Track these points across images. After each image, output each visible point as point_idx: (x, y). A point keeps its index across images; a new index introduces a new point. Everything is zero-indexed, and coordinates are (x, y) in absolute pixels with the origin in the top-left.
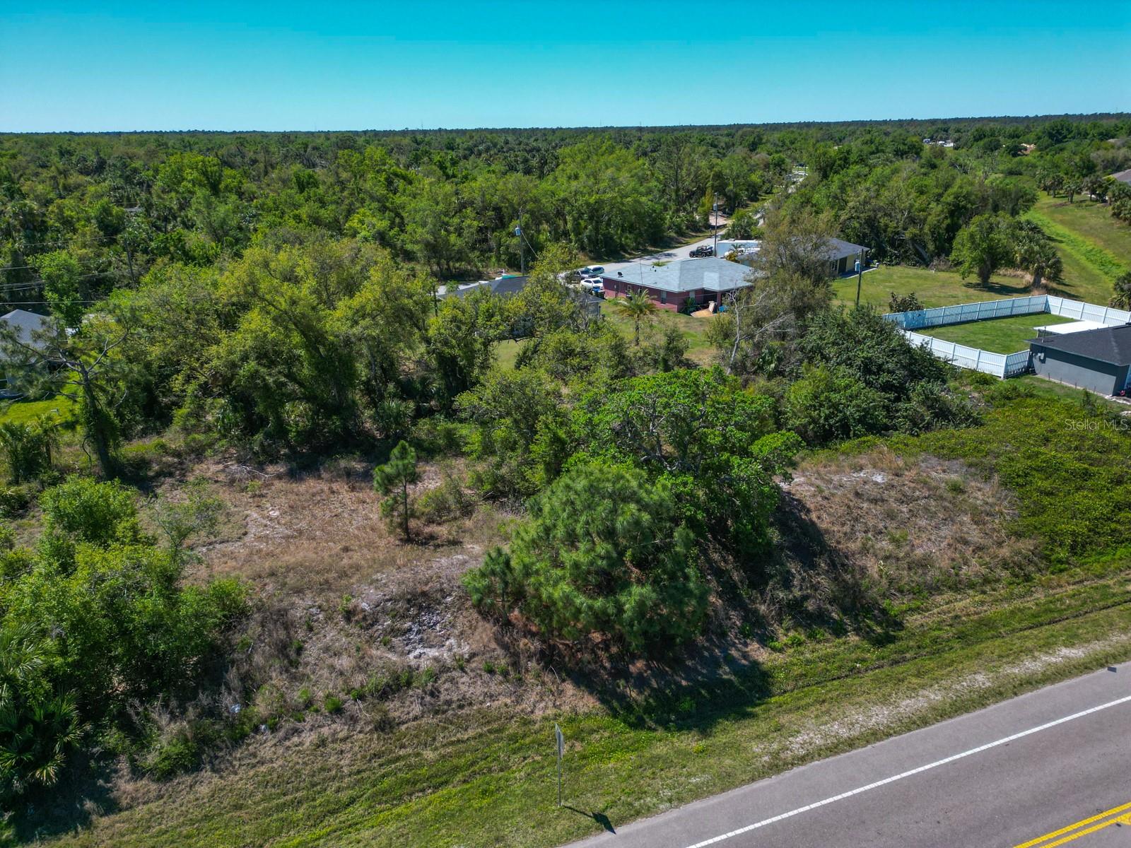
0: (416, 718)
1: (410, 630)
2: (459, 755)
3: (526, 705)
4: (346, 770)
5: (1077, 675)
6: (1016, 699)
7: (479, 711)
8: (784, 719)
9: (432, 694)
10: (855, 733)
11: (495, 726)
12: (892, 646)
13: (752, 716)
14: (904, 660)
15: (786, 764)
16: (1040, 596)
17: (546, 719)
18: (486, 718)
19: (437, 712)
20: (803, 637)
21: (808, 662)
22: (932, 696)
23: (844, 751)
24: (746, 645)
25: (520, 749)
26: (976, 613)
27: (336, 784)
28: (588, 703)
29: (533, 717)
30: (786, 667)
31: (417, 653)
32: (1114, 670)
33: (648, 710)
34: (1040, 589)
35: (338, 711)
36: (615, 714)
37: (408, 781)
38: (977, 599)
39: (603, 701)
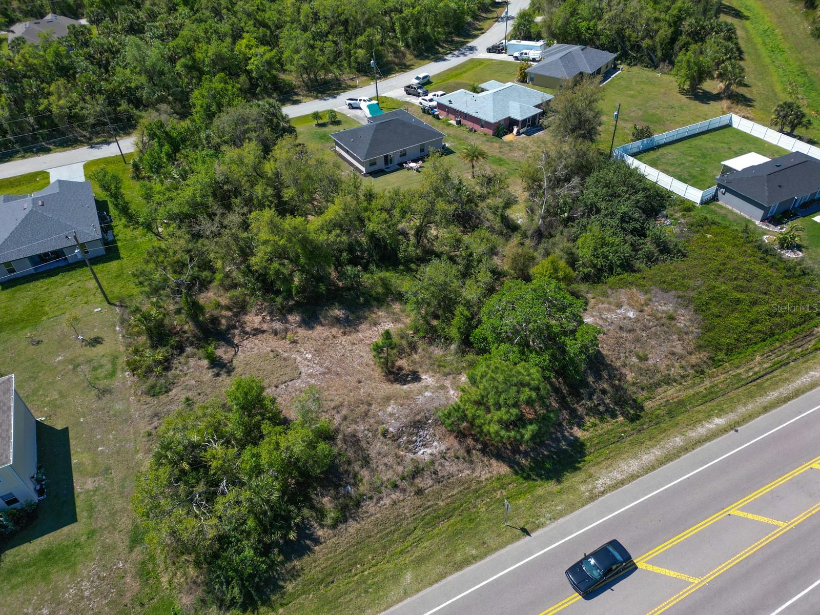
0: (431, 487)
1: (416, 441)
2: (454, 502)
3: (477, 474)
4: (408, 514)
5: (721, 436)
6: (693, 451)
7: (457, 479)
8: (592, 470)
9: (435, 473)
10: (624, 477)
11: (466, 486)
12: (638, 422)
13: (580, 469)
14: (643, 429)
15: (596, 496)
16: (707, 383)
17: (487, 479)
18: (461, 482)
19: (439, 482)
20: (598, 422)
21: (600, 435)
22: (657, 453)
23: (620, 487)
24: (571, 429)
25: (479, 496)
26: (677, 397)
27: (406, 522)
28: (504, 469)
29: (481, 479)
30: (590, 439)
31: (421, 452)
32: (737, 431)
33: (531, 469)
34: (708, 379)
35: (395, 486)
36: (516, 473)
37: (436, 517)
38: (677, 388)
39: (511, 467)
